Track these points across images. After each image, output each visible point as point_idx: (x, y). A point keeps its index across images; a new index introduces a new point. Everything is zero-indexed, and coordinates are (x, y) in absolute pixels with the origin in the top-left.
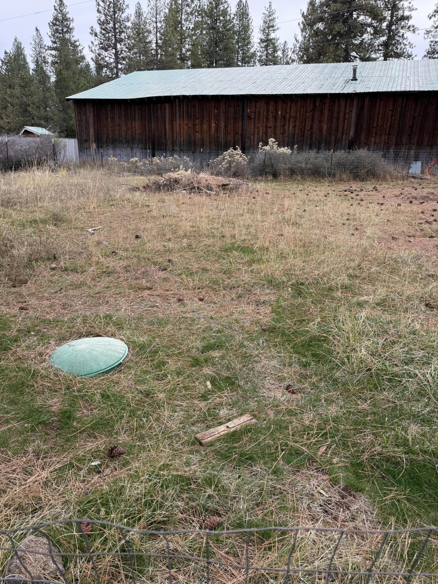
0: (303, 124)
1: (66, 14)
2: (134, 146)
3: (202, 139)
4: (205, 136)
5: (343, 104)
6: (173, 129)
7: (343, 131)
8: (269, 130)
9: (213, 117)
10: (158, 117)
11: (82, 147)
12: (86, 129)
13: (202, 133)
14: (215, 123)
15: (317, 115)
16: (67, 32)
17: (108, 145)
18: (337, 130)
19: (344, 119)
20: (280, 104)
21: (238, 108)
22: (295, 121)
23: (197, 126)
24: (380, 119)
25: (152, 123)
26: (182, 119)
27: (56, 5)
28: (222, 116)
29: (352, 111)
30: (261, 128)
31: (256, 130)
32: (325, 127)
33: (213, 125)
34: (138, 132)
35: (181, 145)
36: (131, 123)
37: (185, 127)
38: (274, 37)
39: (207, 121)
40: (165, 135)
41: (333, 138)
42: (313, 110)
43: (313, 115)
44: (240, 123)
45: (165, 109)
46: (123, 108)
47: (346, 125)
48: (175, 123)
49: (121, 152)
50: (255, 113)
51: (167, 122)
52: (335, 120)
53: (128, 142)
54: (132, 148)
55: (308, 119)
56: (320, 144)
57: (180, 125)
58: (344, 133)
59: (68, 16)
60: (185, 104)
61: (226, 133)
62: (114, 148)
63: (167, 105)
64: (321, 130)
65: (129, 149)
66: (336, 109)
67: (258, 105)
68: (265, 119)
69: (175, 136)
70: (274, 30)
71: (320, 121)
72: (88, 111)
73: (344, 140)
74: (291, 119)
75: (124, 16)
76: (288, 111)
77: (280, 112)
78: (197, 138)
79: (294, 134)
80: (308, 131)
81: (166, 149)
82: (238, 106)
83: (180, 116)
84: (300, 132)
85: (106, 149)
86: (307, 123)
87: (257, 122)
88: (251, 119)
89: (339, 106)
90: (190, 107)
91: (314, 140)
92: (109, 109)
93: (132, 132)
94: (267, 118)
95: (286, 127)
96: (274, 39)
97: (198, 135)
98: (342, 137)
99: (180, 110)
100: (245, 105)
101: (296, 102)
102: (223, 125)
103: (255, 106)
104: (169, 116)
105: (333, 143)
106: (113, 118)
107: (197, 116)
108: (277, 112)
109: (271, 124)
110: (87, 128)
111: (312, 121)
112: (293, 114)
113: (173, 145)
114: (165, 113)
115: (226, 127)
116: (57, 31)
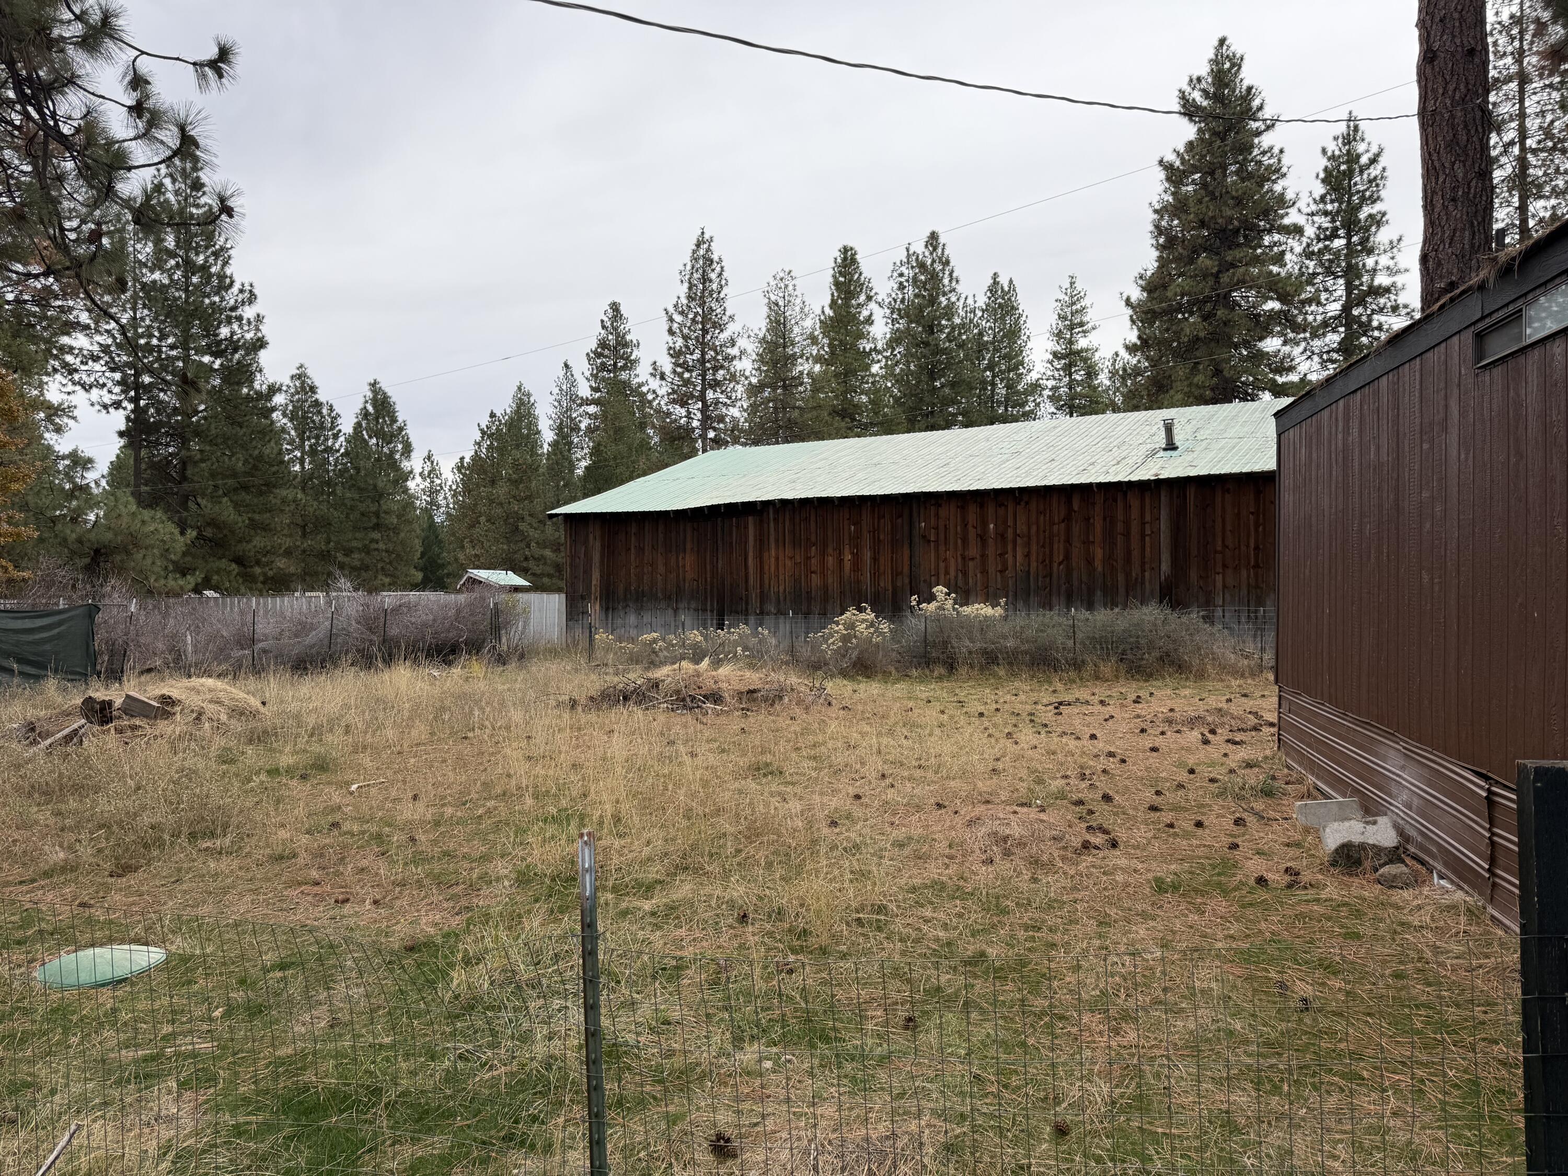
0: (1047, 550)
1: (624, 334)
2: (681, 605)
3: (825, 588)
4: (830, 581)
5: (1135, 503)
6: (762, 568)
7: (1143, 564)
8: (971, 564)
9: (847, 542)
10: (731, 543)
11: (574, 612)
12: (585, 572)
13: (824, 575)
14: (852, 553)
15: (1076, 529)
16: (624, 368)
17: (627, 606)
18: (1128, 560)
19: (1143, 536)
20: (991, 510)
21: (900, 520)
22: (1028, 544)
23: (813, 561)
24: (1228, 533)
25: (720, 556)
26: (781, 548)
27: (606, 319)
28: (867, 537)
29: (1159, 519)
30: (952, 561)
31: (942, 565)
32: (1099, 553)
33: (848, 557)
34: (689, 576)
35: (778, 601)
36: (677, 558)
37: (789, 563)
38: (1085, 346)
39: (834, 550)
40: (747, 581)
41: (1121, 578)
42: (1067, 519)
43: (1068, 530)
44: (906, 552)
45: (746, 528)
46: (661, 528)
47: (1148, 549)
48: (766, 555)
49: (654, 619)
50: (937, 528)
51: (751, 555)
52: (1120, 539)
53: (670, 598)
54: (676, 611)
55: (1056, 539)
56: (1091, 592)
57: (777, 559)
58: (1147, 566)
59: (628, 338)
60: (787, 516)
61: (876, 574)
62: (639, 611)
63: (750, 518)
64: (1090, 562)
65: (670, 611)
66: (1120, 516)
67: (943, 512)
68: (959, 541)
69: (767, 582)
70: (1084, 332)
71: (1087, 543)
72: (591, 536)
73: (1147, 584)
74: (1019, 540)
75: (724, 336)
76: (1010, 523)
77: (992, 526)
78: (813, 585)
79: (1028, 572)
80: (1060, 564)
81: (747, 610)
82: (901, 516)
83: (777, 541)
84: (1041, 567)
85: (622, 614)
86: (1056, 546)
87: (942, 548)
88: (929, 541)
89: (1127, 507)
90: (797, 520)
91: (1075, 583)
92: (633, 531)
93: (678, 576)
94: (965, 540)
95: (1009, 557)
96: (1087, 350)
97: (816, 580)
98: (1143, 576)
99: (776, 530)
100: (915, 514)
101: (1027, 503)
102: (867, 555)
103: (937, 515)
104: (755, 541)
105: (1122, 590)
106: (641, 550)
107: (813, 539)
108: (985, 524)
109: (973, 551)
110: (588, 572)
111: (1068, 541)
112: (1021, 528)
113: (762, 602)
114: (747, 537)
115: (875, 560)
116: (603, 367)
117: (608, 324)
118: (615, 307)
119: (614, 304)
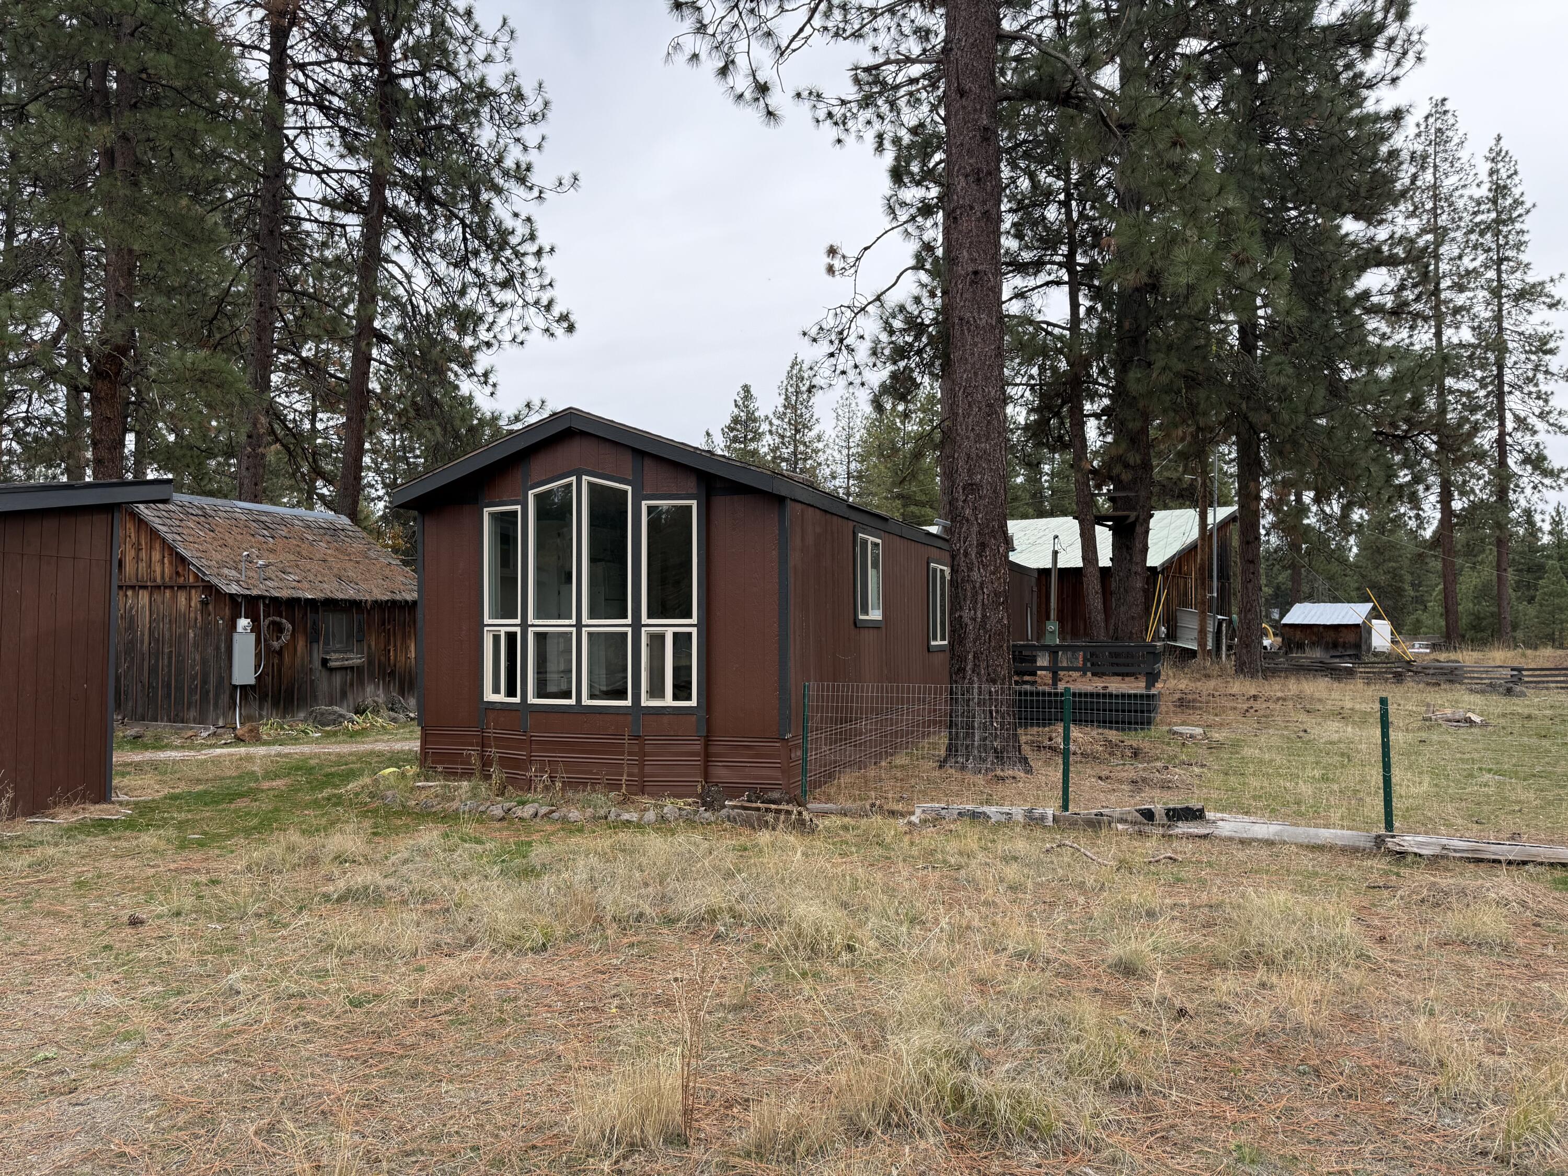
1: (754, 411)
27: (739, 399)
75: (812, 434)
116: (735, 440)
117: (740, 403)
118: (746, 389)
119: (746, 386)
